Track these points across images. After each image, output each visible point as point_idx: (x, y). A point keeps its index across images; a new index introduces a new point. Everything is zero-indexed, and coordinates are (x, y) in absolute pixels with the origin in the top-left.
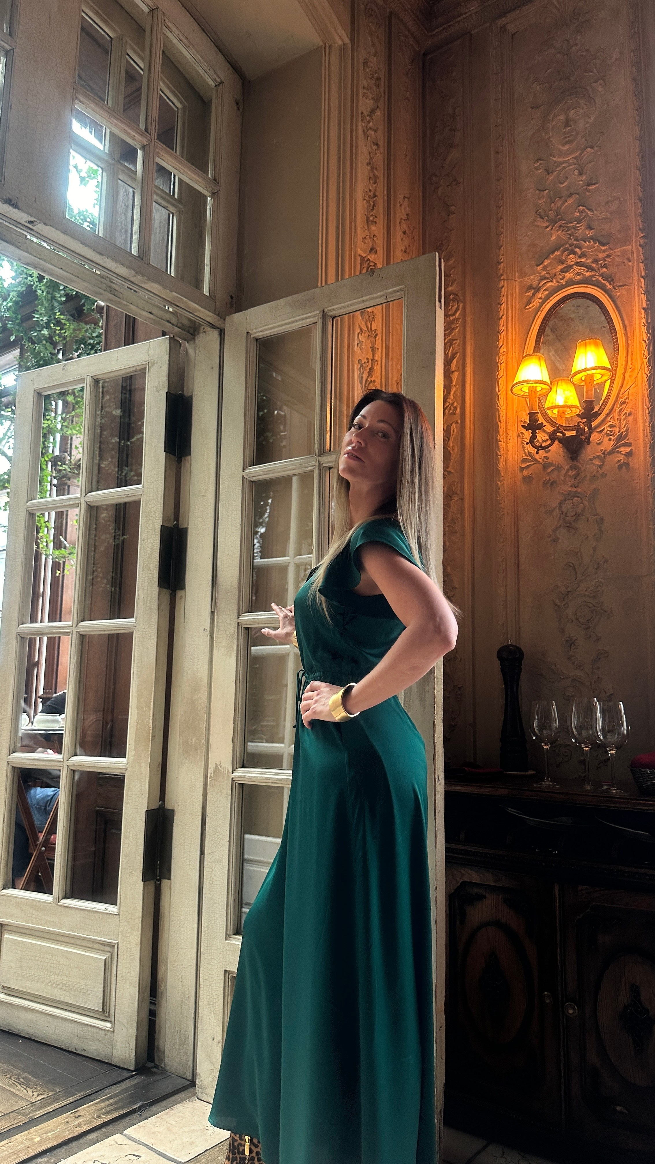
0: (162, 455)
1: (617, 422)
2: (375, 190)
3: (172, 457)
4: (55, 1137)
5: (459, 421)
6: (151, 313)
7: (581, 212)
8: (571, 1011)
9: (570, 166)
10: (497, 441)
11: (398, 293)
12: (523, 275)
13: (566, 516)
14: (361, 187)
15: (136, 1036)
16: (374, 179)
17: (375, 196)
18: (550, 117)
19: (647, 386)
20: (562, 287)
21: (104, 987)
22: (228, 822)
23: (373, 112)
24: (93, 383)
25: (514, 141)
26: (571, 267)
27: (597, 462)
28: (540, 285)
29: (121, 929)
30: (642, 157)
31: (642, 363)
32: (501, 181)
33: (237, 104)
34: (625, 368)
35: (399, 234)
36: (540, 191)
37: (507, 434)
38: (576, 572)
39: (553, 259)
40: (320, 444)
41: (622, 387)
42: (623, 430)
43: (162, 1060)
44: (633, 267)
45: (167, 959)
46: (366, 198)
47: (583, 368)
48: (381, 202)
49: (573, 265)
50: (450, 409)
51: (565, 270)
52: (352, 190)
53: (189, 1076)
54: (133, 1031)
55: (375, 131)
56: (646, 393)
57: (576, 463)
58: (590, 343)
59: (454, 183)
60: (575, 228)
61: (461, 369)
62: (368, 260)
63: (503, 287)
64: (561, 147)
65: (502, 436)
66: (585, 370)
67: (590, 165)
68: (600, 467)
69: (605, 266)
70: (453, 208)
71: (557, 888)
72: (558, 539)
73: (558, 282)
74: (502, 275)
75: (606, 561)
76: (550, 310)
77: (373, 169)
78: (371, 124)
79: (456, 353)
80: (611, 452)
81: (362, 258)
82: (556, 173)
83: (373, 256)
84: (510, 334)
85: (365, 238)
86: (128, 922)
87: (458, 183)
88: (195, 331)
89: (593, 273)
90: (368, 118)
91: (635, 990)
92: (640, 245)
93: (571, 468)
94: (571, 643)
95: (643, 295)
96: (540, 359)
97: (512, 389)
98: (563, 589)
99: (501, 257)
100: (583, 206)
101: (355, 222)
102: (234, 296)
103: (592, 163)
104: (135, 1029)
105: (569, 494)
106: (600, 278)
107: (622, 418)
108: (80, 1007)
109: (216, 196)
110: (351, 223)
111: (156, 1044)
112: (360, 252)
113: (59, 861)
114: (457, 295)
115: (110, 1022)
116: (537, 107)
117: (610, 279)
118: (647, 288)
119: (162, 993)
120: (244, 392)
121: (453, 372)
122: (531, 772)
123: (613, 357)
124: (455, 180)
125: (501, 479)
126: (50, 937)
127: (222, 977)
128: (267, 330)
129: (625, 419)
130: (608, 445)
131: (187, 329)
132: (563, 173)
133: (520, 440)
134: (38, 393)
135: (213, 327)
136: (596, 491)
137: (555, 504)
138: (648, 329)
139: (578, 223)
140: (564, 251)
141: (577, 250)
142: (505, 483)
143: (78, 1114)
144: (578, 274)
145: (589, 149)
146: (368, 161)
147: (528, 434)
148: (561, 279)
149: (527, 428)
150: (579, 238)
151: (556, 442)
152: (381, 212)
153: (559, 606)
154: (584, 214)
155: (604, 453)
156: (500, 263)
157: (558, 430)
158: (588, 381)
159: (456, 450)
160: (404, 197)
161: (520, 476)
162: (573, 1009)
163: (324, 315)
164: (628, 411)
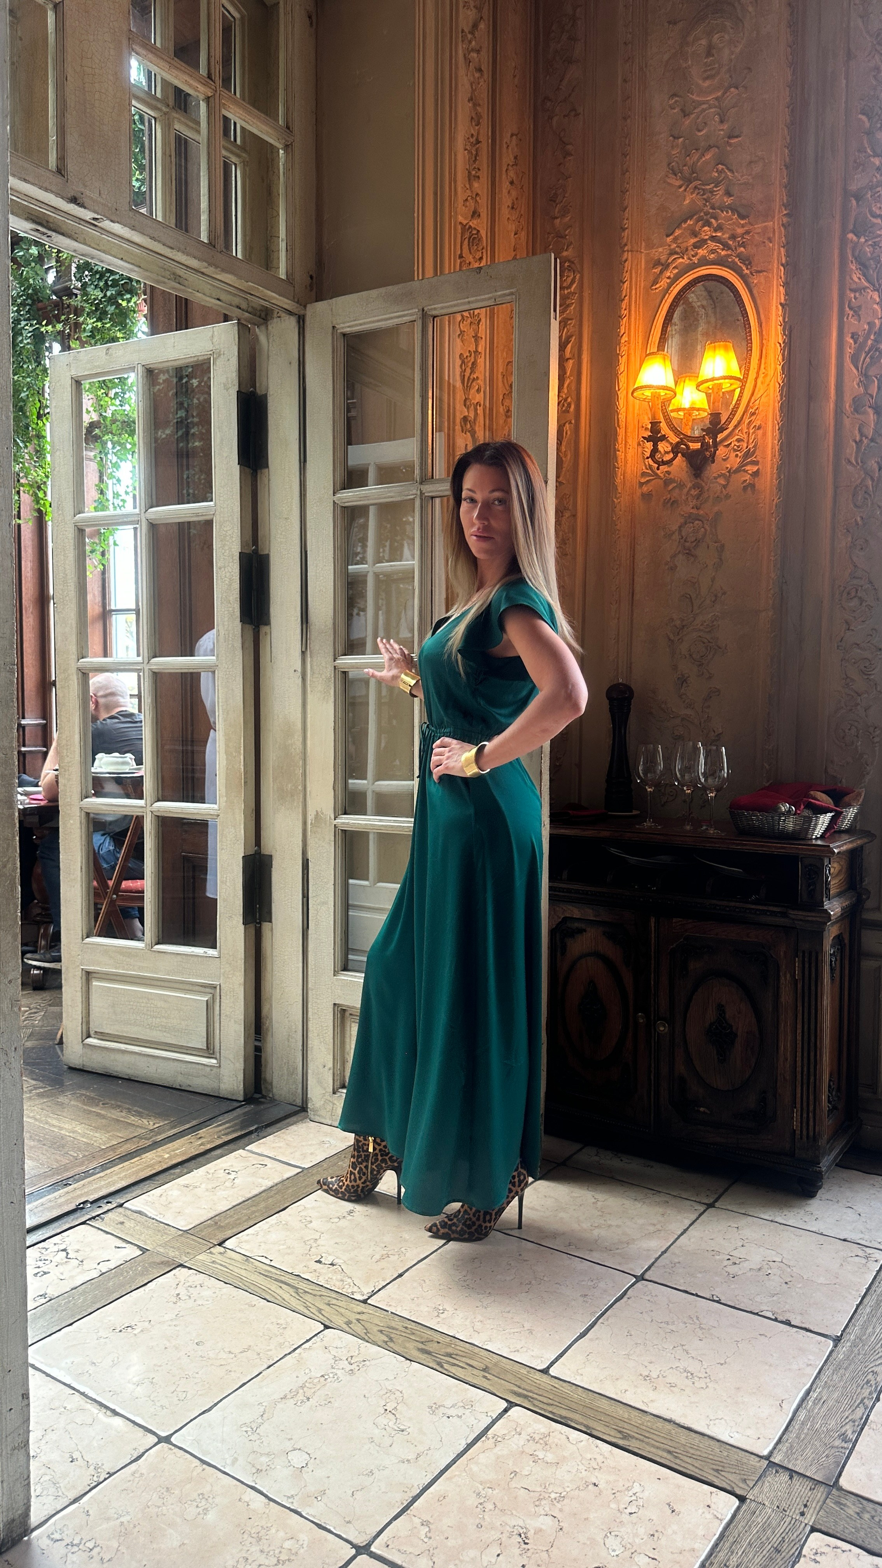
0: (236, 469)
1: (746, 436)
2: (478, 134)
3: (247, 470)
4: (183, 1154)
5: (573, 422)
6: (218, 299)
7: (720, 172)
8: (662, 1029)
9: (710, 108)
10: (615, 450)
11: (509, 297)
12: (650, 246)
13: (685, 541)
14: (463, 130)
15: (244, 1070)
16: (476, 120)
17: (478, 142)
18: (690, 39)
19: (779, 398)
20: (692, 267)
21: (207, 1026)
22: (333, 867)
23: (475, 26)
24: (145, 374)
25: (646, 66)
26: (704, 241)
27: (722, 481)
28: (670, 261)
29: (222, 971)
30: (792, 111)
31: (776, 369)
32: (629, 121)
33: (310, 17)
34: (758, 373)
35: (506, 185)
36: (674, 138)
37: (626, 442)
38: (692, 603)
39: (685, 229)
40: (421, 469)
41: (753, 394)
42: (751, 446)
43: (270, 1091)
44: (773, 249)
45: (271, 997)
46: (467, 147)
47: (710, 377)
48: (484, 147)
49: (706, 240)
50: (563, 405)
51: (698, 244)
52: (452, 139)
53: (299, 1102)
54: (240, 1065)
55: (478, 52)
56: (778, 406)
57: (699, 480)
58: (719, 347)
59: (573, 113)
60: (712, 192)
61: (576, 356)
62: (470, 227)
63: (626, 260)
64: (700, 82)
65: (620, 446)
66: (712, 379)
67: (733, 110)
68: (725, 487)
69: (743, 245)
70: (569, 147)
71: (653, 920)
72: (676, 567)
73: (689, 259)
74: (626, 245)
75: (724, 593)
76: (679, 293)
77: (475, 105)
78: (473, 43)
79: (571, 336)
80: (738, 471)
81: (463, 226)
82: (693, 116)
83: (475, 222)
84: (633, 320)
85: (467, 200)
86: (230, 964)
87: (577, 115)
88: (266, 315)
89: (729, 252)
90: (469, 36)
91: (721, 1009)
92: (783, 225)
93: (694, 487)
94: (683, 681)
95: (781, 288)
96: (664, 359)
97: (632, 393)
98: (678, 623)
99: (625, 221)
100: (722, 164)
101: (455, 182)
102: (314, 276)
103: (736, 109)
104: (242, 1062)
105: (690, 517)
106: (737, 260)
107: (751, 431)
108: (182, 1047)
109: (290, 150)
110: (450, 183)
111: (263, 1076)
112: (460, 218)
113: (149, 907)
114: (573, 263)
115: (216, 1058)
116: (675, 23)
117: (747, 261)
118: (786, 279)
119: (267, 1029)
120: (331, 399)
121: (567, 359)
122: (635, 812)
123: (744, 362)
124: (574, 110)
125: (618, 495)
126: (144, 981)
127: (331, 1010)
128: (356, 325)
129: (754, 433)
130: (734, 461)
131: (258, 313)
132: (701, 117)
133: (640, 450)
134: (77, 381)
135: (290, 313)
136: (718, 514)
137: (675, 527)
138: (784, 330)
139: (716, 186)
140: (698, 221)
141: (713, 221)
142: (622, 500)
143: (199, 1136)
144: (713, 251)
145: (732, 89)
146: (469, 95)
147: (649, 446)
148: (693, 256)
149: (648, 439)
150: (717, 205)
151: (680, 455)
152: (485, 166)
153: (672, 641)
154: (723, 175)
155: (729, 472)
156: (624, 230)
157: (681, 442)
158: (716, 390)
159: (569, 457)
160: (512, 135)
161: (639, 492)
162: (664, 1026)
163: (424, 315)
164: (758, 423)
